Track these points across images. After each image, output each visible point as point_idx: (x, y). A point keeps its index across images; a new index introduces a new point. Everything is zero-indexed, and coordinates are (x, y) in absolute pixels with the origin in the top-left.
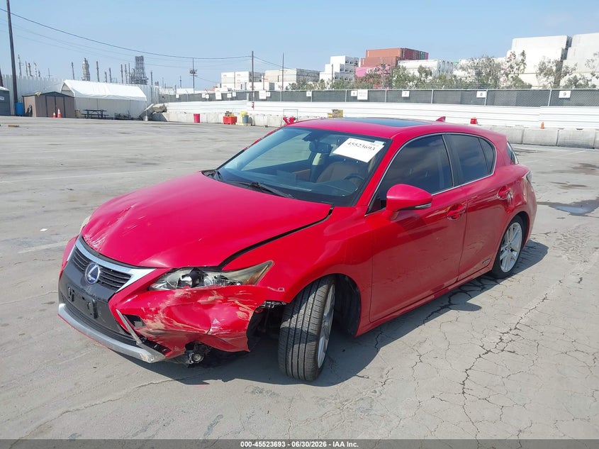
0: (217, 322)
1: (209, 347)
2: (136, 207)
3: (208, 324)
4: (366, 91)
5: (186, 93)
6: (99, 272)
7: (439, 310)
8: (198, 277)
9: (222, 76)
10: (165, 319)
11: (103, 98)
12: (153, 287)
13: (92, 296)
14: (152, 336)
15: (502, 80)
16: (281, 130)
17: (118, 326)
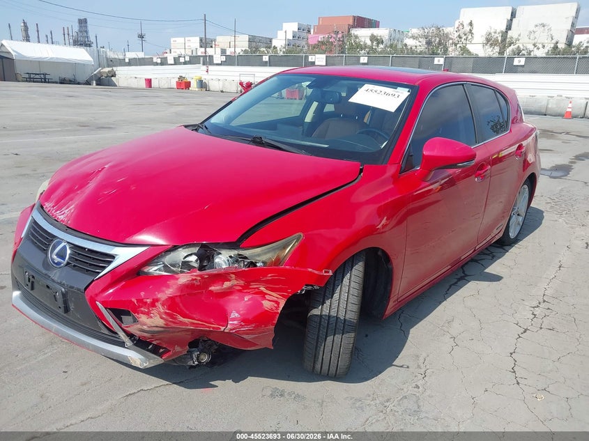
0: (237, 315)
1: (216, 343)
2: (111, 167)
3: (224, 319)
4: (324, 56)
5: (136, 57)
6: (69, 252)
7: (456, 283)
8: (206, 257)
9: (172, 42)
10: (166, 313)
11: (45, 60)
12: (146, 270)
13: (60, 284)
14: (146, 334)
15: (450, 49)
16: (275, 78)
17: (100, 324)
